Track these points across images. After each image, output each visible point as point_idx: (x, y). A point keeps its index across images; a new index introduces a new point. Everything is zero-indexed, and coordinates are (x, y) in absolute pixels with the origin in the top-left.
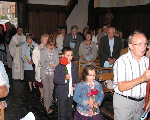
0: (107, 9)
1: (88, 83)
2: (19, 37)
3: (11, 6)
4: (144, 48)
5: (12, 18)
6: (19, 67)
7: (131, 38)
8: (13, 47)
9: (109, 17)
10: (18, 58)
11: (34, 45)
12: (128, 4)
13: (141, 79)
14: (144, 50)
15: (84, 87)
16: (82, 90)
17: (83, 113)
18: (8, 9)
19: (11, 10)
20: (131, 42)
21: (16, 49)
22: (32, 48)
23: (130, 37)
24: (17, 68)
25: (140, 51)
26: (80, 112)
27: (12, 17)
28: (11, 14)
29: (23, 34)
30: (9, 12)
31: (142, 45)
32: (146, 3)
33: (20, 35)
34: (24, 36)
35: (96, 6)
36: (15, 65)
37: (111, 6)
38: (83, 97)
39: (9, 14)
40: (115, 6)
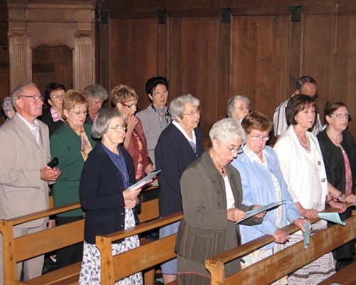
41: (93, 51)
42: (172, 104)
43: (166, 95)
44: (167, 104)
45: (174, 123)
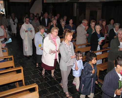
0: (50, 3)
2: (27, 25)
6: (28, 47)
8: (23, 32)
9: (51, 7)
10: (26, 41)
11: (45, 35)
12: (59, 1)
21: (25, 34)
22: (44, 37)
24: (26, 48)
29: (29, 23)
32: (66, 1)
33: (27, 23)
34: (30, 24)
35: (45, 2)
36: (25, 46)
37: (52, 2)
40: (54, 2)
41: (101, 12)
42: (115, 24)
43: (113, 22)
44: (113, 24)
45: (114, 29)
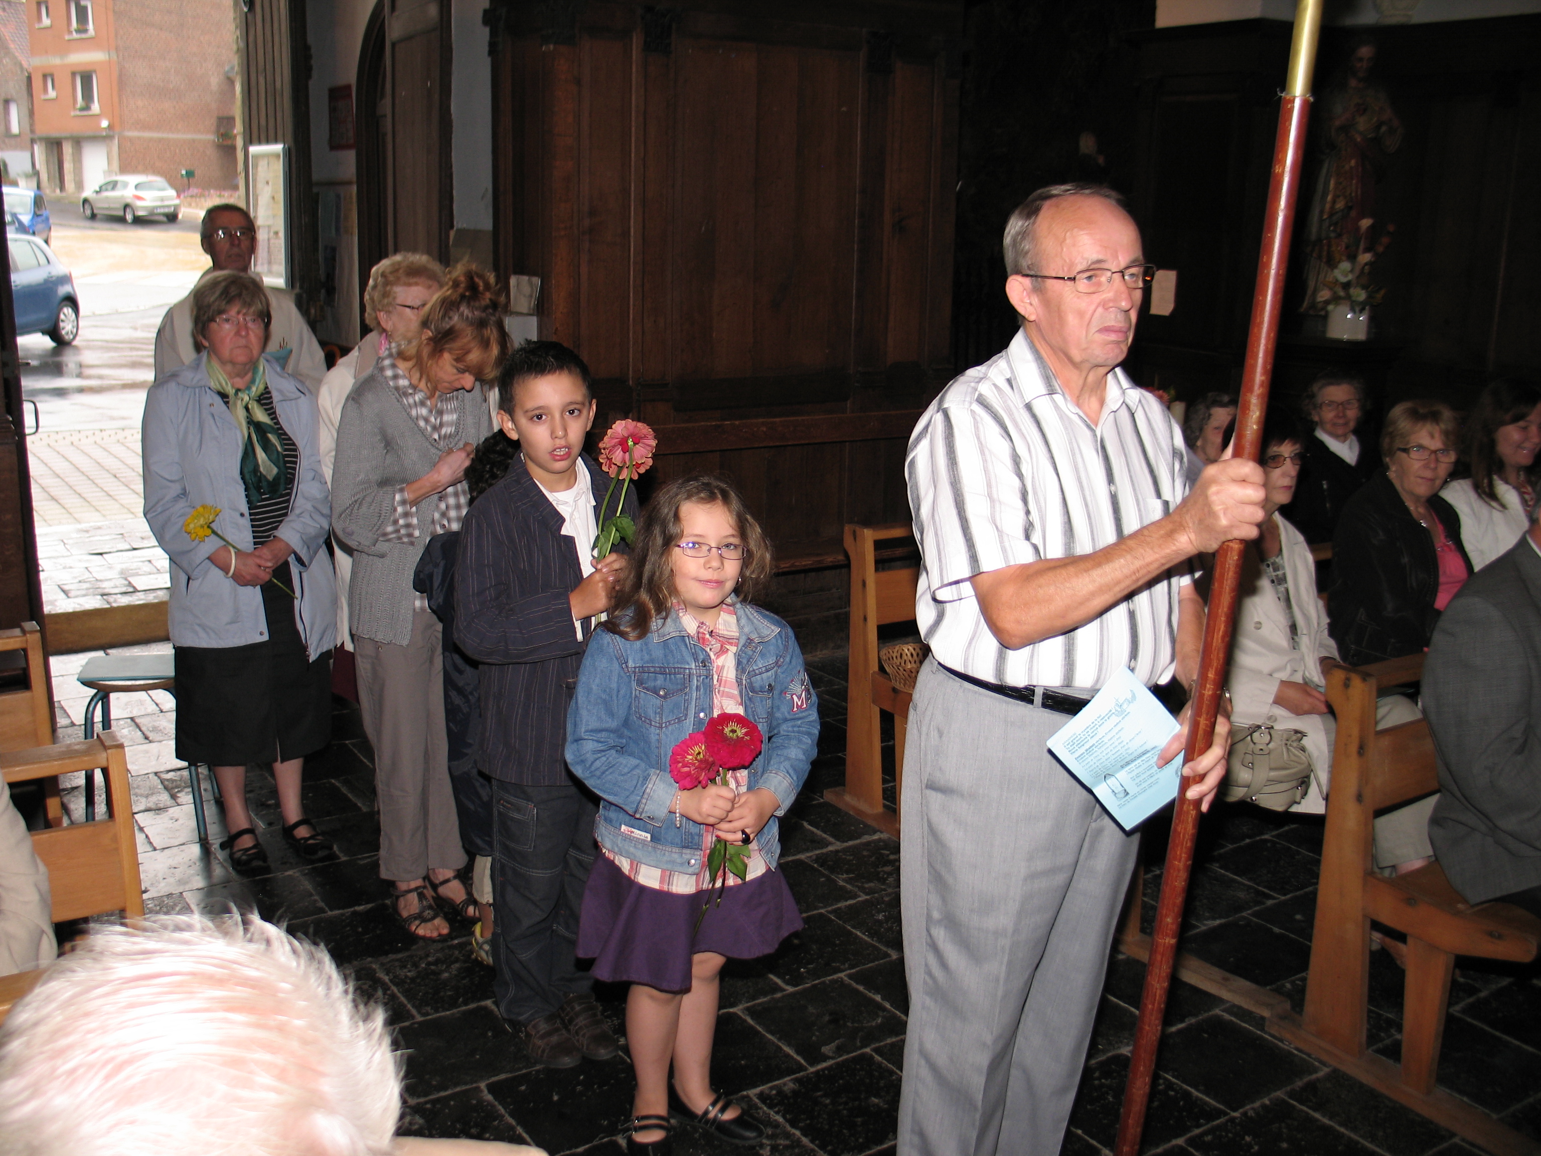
1: (689, 623)
3: (29, 79)
4: (1124, 304)
5: (44, 176)
7: (1024, 234)
13: (1170, 535)
14: (1120, 317)
15: (658, 653)
16: (640, 683)
17: (657, 873)
18: (7, 102)
19: (31, 113)
20: (1024, 263)
23: (1015, 225)
25: (1095, 326)
26: (625, 865)
27: (40, 165)
28: (33, 141)
30: (15, 129)
31: (1103, 279)
38: (653, 738)
39: (15, 148)
